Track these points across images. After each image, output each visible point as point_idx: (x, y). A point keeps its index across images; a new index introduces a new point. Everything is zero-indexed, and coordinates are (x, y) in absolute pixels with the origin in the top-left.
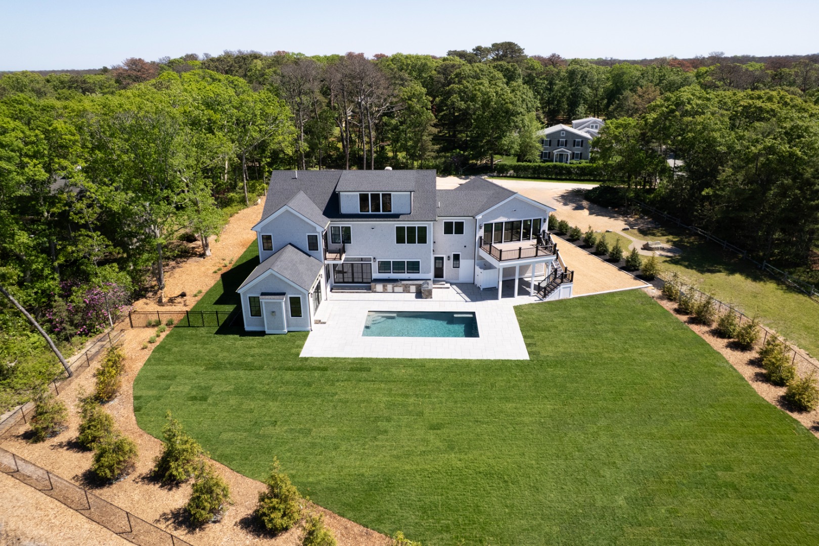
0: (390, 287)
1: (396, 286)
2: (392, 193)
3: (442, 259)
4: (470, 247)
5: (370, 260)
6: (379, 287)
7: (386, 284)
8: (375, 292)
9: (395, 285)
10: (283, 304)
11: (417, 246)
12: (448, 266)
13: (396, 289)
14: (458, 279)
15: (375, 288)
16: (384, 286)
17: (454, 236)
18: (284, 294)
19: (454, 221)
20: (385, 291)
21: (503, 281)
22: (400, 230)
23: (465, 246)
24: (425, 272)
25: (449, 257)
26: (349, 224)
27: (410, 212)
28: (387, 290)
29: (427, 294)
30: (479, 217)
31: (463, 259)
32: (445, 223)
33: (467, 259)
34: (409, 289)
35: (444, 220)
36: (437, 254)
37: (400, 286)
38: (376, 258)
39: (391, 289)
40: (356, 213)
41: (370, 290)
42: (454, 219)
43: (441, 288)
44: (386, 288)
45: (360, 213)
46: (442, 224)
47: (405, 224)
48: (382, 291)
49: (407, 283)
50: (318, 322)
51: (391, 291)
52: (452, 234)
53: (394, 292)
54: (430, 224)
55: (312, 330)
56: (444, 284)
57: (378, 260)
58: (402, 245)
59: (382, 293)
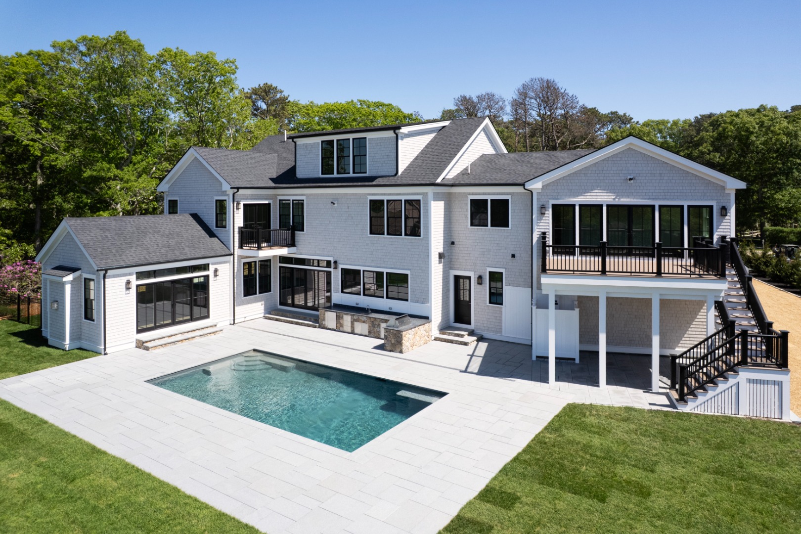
0: (347, 319)
1: (358, 320)
2: (369, 136)
3: (467, 280)
5: (328, 263)
6: (330, 317)
7: (342, 314)
8: (324, 328)
9: (355, 318)
10: (68, 288)
11: (403, 240)
12: (478, 296)
13: (357, 327)
14: (500, 331)
15: (325, 319)
16: (338, 318)
17: (490, 231)
18: (73, 270)
19: (489, 198)
20: (339, 329)
21: (608, 354)
22: (376, 206)
23: (513, 256)
24: (417, 302)
25: (480, 277)
26: (302, 195)
27: (395, 172)
28: (342, 326)
29: (393, 341)
30: (536, 185)
31: (510, 284)
32: (472, 201)
33: (519, 285)
34: (378, 329)
35: (470, 194)
36: (458, 269)
37: (364, 322)
38: (338, 262)
39: (349, 324)
40: (315, 176)
41: (318, 323)
42: (489, 194)
43: (451, 342)
44: (341, 321)
45: (321, 176)
46: (467, 204)
47: (384, 194)
48: (334, 327)
49: (375, 318)
50: (141, 345)
51: (349, 330)
52: (487, 226)
53: (353, 333)
54: (427, 194)
55: (105, 354)
56: (462, 336)
57: (341, 266)
58: (378, 238)
59: (334, 330)
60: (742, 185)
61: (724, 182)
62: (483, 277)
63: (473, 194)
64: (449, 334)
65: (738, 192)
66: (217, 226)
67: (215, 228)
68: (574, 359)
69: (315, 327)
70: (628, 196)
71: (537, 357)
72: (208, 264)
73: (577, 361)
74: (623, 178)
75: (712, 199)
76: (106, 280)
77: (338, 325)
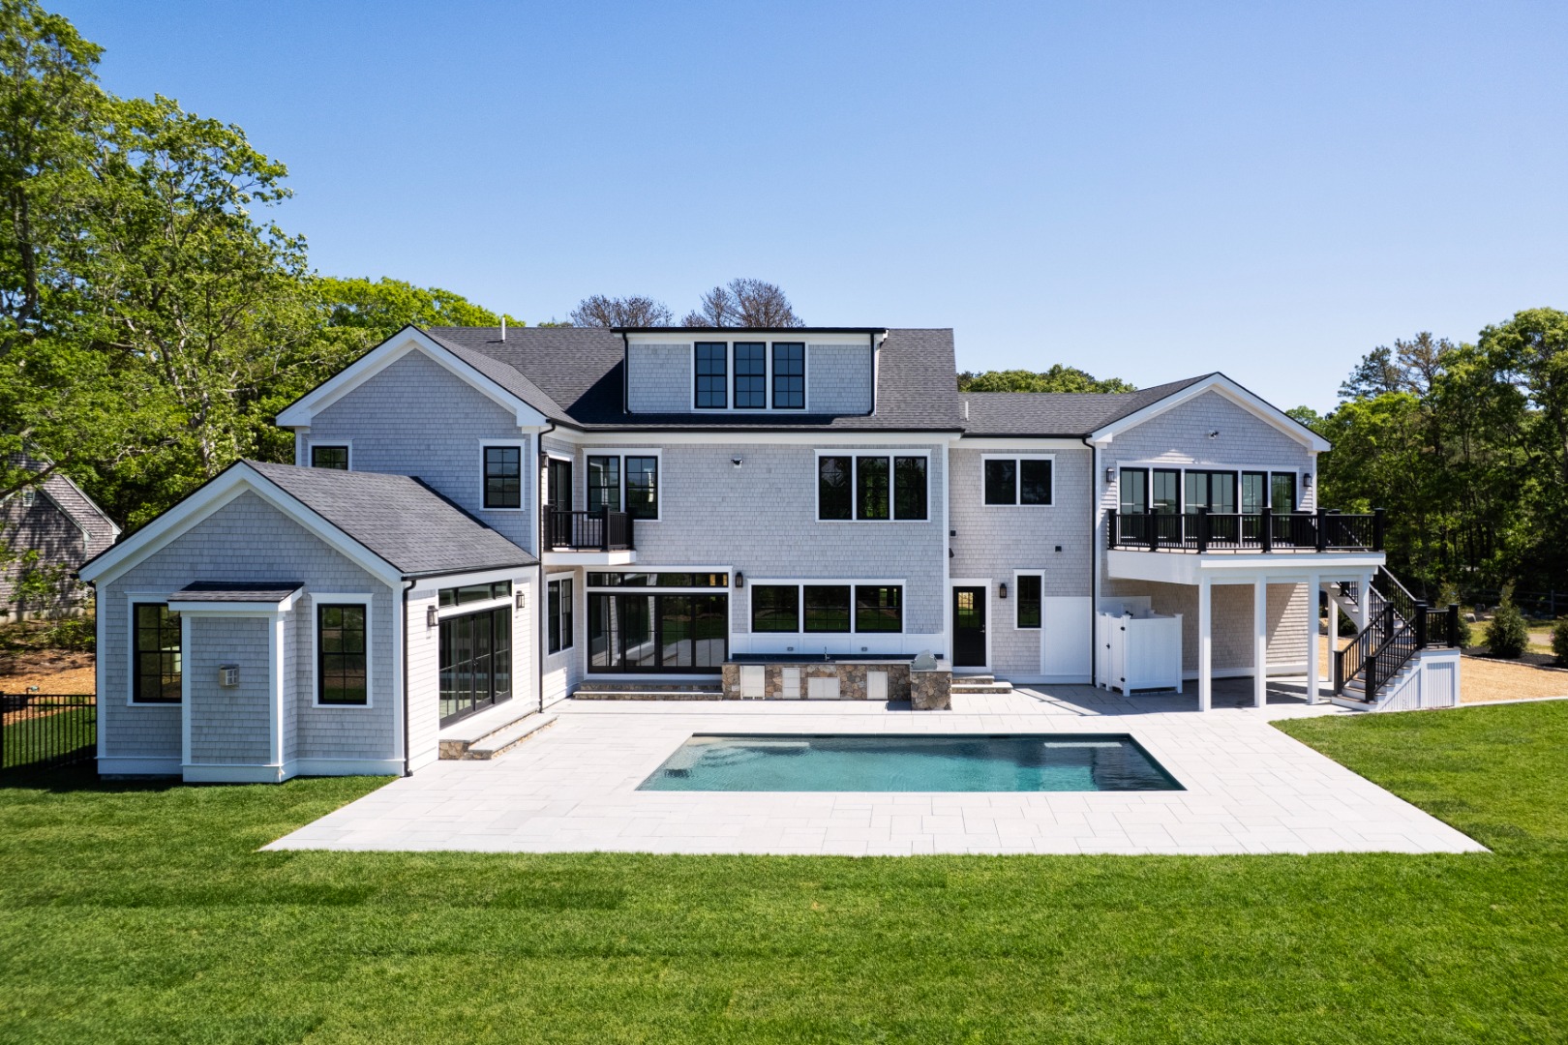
0: (790, 676)
1: (814, 674)
2: (808, 339)
3: (979, 593)
4: (1076, 549)
5: (720, 578)
6: (751, 676)
7: (777, 666)
8: (736, 697)
9: (811, 669)
10: (280, 626)
11: (892, 528)
12: (1000, 618)
13: (815, 685)
14: (1036, 669)
15: (737, 682)
16: (770, 675)
17: (1018, 514)
19: (1018, 458)
20: (773, 692)
22: (833, 467)
23: (1058, 549)
24: (921, 631)
25: (1003, 587)
26: (652, 446)
27: (868, 409)
28: (778, 688)
29: (931, 692)
30: (1103, 438)
31: (1051, 594)
32: (988, 462)
33: (1067, 594)
34: (861, 684)
35: (984, 451)
36: (963, 576)
37: (831, 675)
38: (745, 574)
39: (797, 683)
40: (681, 410)
41: (721, 690)
42: (1018, 452)
43: (980, 691)
44: (776, 680)
45: (693, 410)
46: (978, 468)
47: (852, 447)
48: (762, 693)
49: (855, 666)
50: (459, 751)
51: (797, 693)
52: (1014, 502)
53: (804, 697)
54: (939, 447)
55: (408, 774)
56: (989, 681)
57: (751, 582)
58: (838, 525)
59: (758, 699)
60: (1326, 447)
61: (1307, 441)
62: (1008, 586)
63: (990, 451)
64: (966, 681)
65: (1321, 455)
66: (486, 505)
67: (481, 508)
68: (1173, 689)
69: (716, 699)
70: (1209, 458)
71: (1132, 691)
72: (509, 583)
73: (1180, 690)
74: (1203, 432)
75: (1295, 464)
76: (410, 603)
77: (769, 689)
